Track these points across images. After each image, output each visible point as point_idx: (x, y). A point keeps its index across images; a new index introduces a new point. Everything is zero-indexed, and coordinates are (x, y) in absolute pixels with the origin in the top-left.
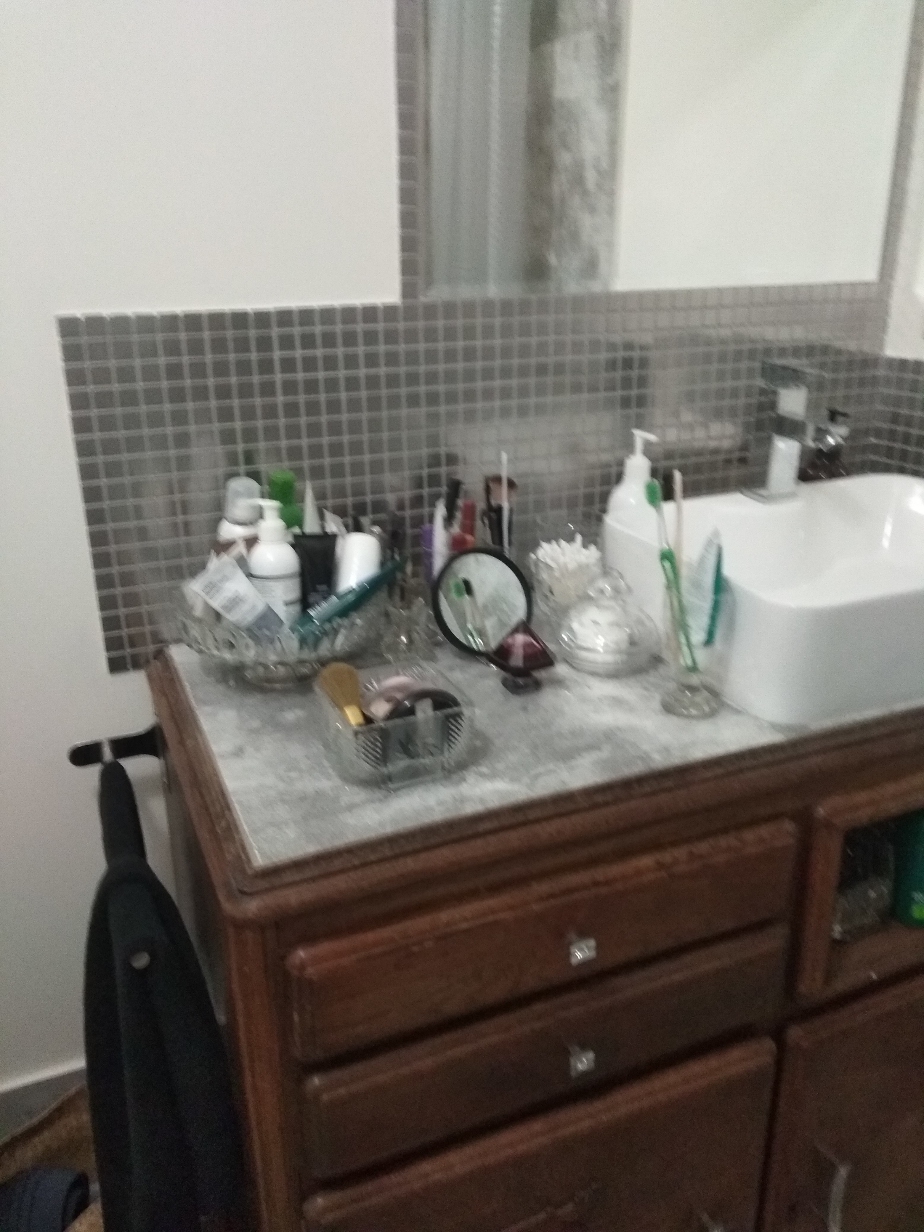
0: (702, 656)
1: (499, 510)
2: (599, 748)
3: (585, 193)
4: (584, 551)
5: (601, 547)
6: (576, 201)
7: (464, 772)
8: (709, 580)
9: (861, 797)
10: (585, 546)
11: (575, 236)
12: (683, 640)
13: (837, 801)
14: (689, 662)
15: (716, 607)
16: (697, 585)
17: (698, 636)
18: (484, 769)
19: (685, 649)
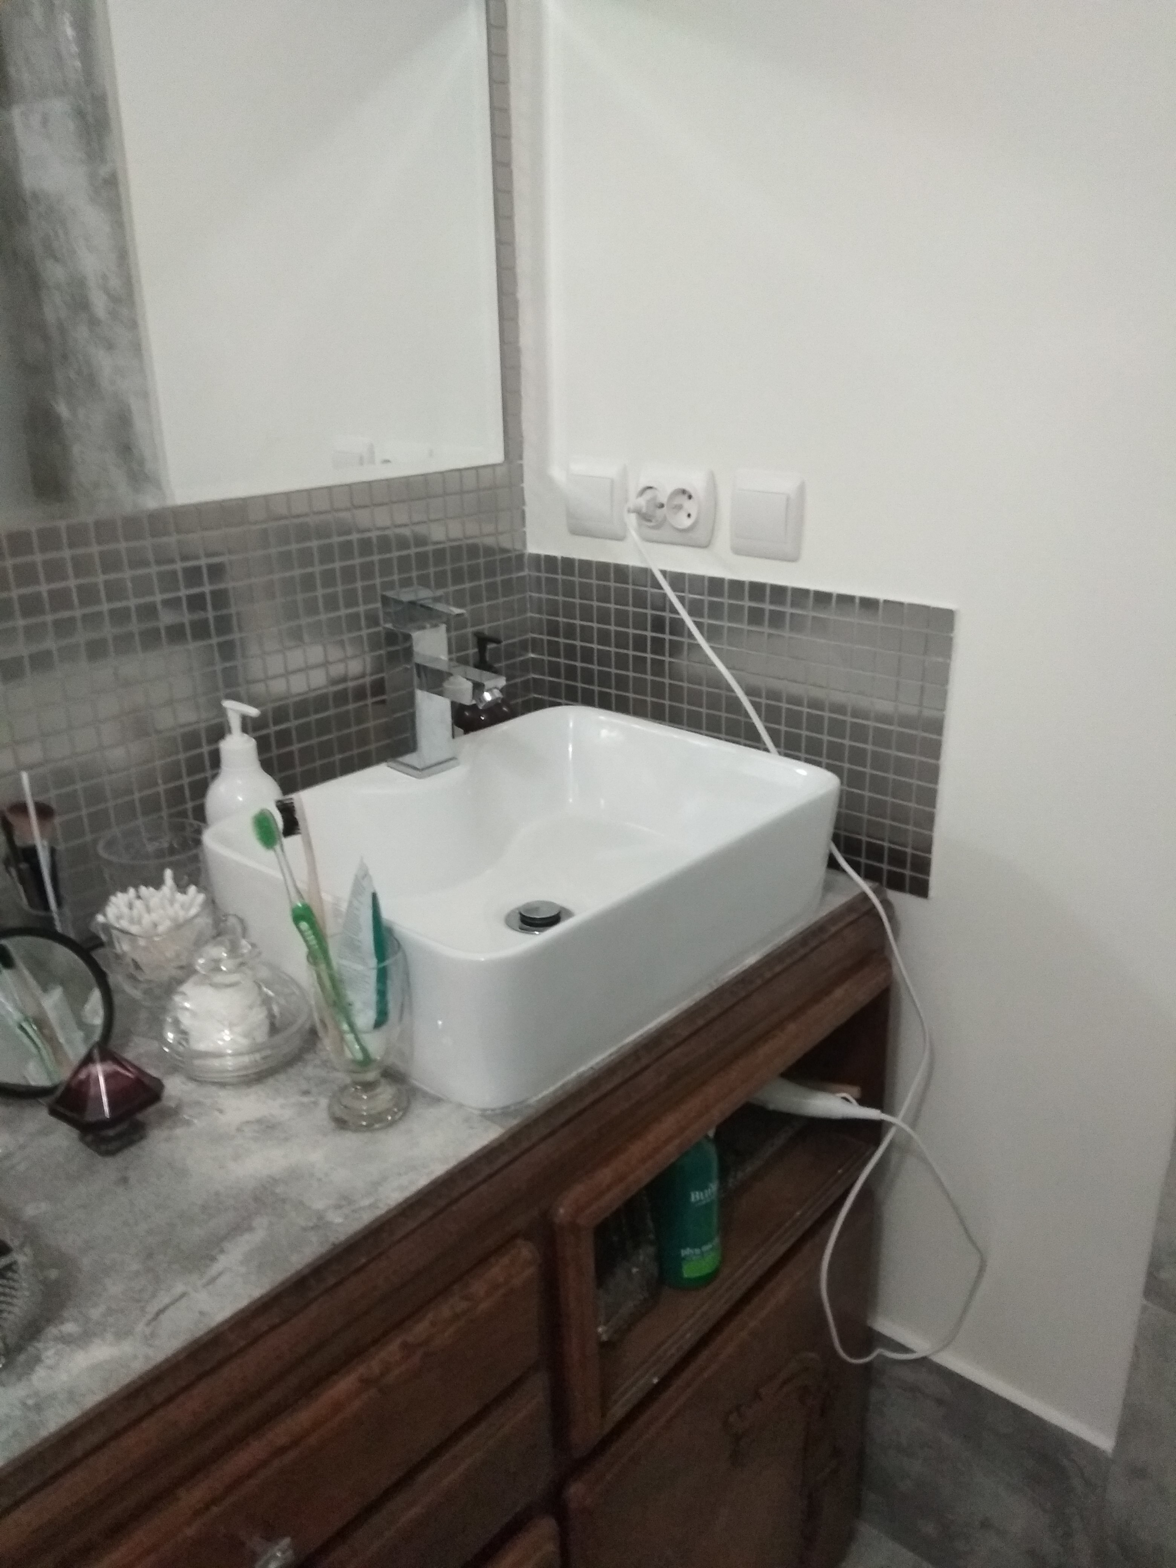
0: (375, 1044)
1: (31, 854)
2: (250, 1229)
3: (93, 322)
4: (179, 896)
5: (204, 886)
6: (81, 333)
7: (37, 1345)
8: (367, 937)
9: (605, 1175)
10: (182, 888)
11: (91, 381)
12: (345, 1027)
13: (578, 1191)
14: (359, 1056)
15: (383, 975)
16: (352, 946)
17: (365, 1017)
18: (69, 1328)
19: (350, 1037)
